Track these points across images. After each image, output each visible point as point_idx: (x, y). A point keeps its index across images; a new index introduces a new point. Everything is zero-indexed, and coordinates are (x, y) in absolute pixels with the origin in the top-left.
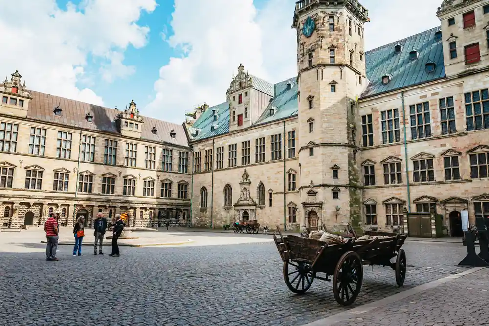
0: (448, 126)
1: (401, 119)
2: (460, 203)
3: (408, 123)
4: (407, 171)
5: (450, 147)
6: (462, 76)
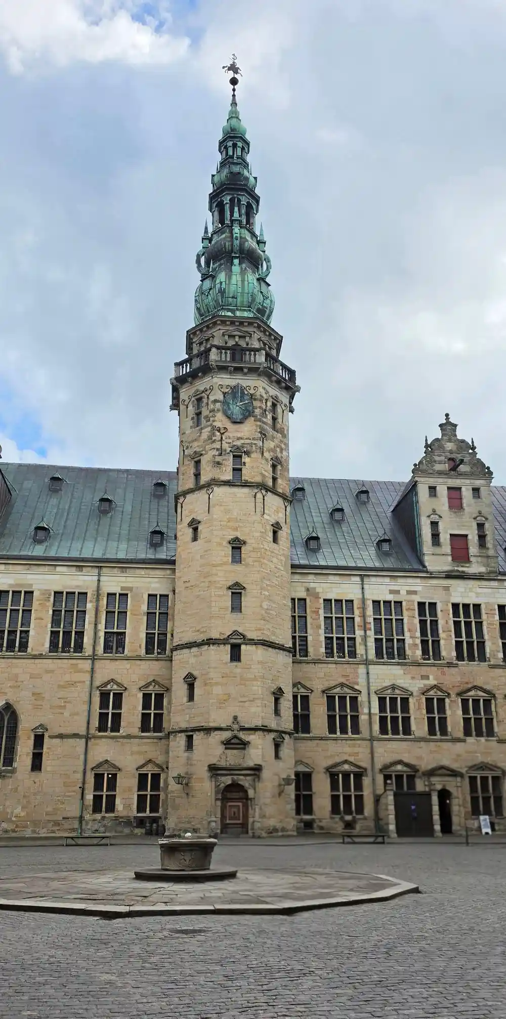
1: (358, 620)
2: (451, 775)
3: (370, 629)
4: (370, 714)
5: (435, 683)
6: (449, 576)
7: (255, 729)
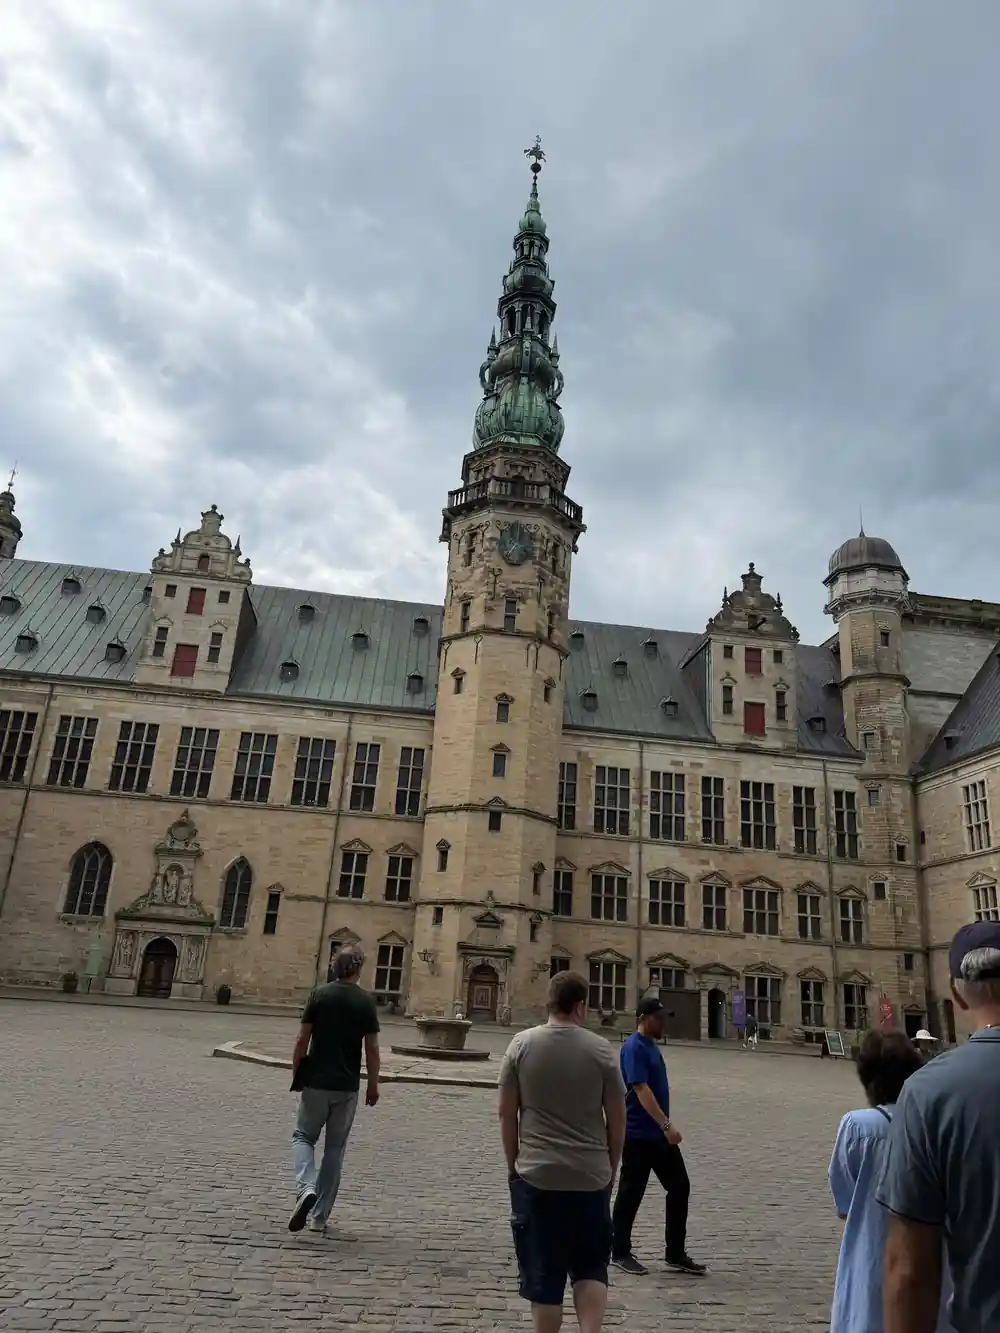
0: (713, 829)
1: (633, 792)
2: (725, 975)
3: (646, 804)
4: (639, 898)
5: (714, 869)
6: (741, 749)
7: (511, 908)
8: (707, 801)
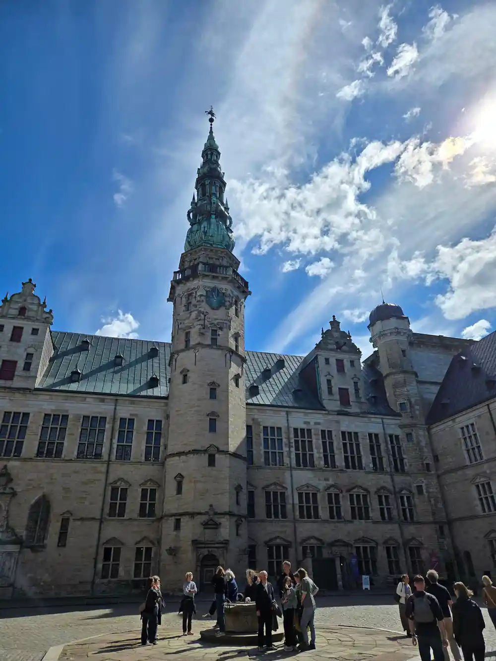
0: (329, 459)
1: (284, 440)
4: (293, 504)
5: (333, 483)
6: (340, 413)
7: (225, 514)
8: (324, 443)
